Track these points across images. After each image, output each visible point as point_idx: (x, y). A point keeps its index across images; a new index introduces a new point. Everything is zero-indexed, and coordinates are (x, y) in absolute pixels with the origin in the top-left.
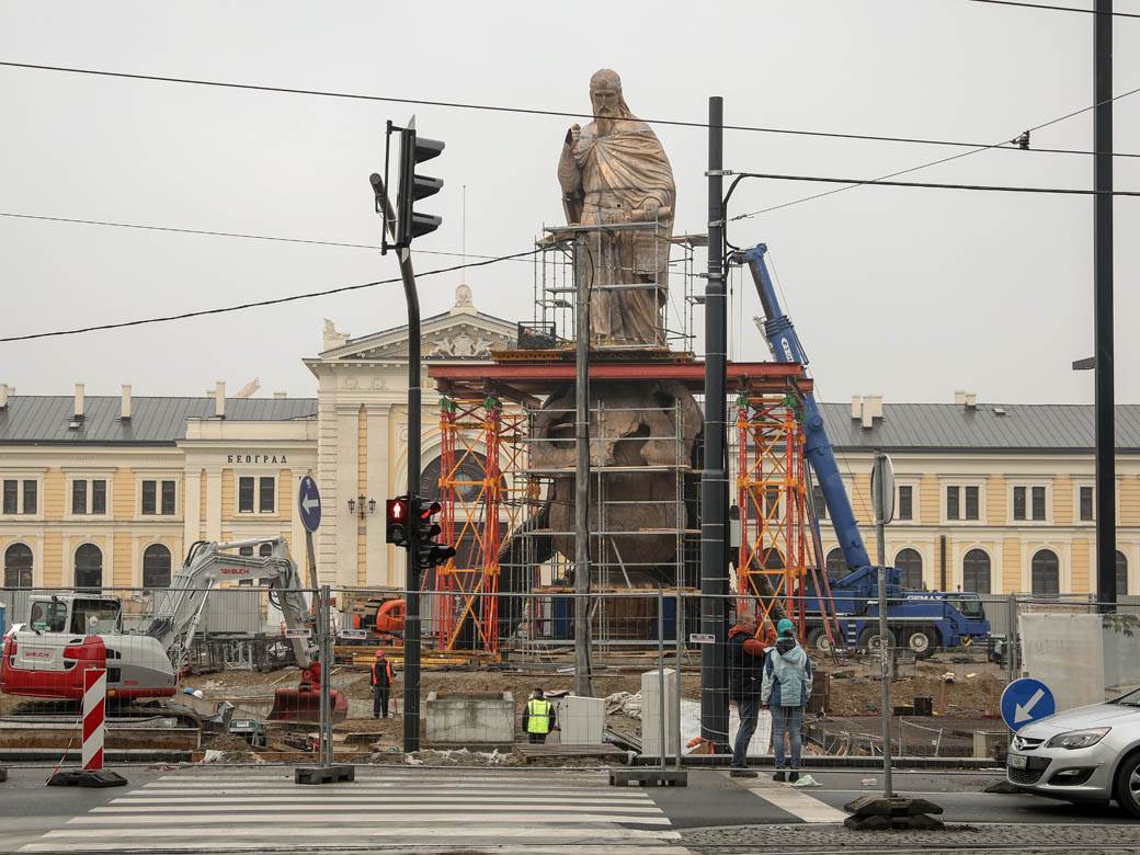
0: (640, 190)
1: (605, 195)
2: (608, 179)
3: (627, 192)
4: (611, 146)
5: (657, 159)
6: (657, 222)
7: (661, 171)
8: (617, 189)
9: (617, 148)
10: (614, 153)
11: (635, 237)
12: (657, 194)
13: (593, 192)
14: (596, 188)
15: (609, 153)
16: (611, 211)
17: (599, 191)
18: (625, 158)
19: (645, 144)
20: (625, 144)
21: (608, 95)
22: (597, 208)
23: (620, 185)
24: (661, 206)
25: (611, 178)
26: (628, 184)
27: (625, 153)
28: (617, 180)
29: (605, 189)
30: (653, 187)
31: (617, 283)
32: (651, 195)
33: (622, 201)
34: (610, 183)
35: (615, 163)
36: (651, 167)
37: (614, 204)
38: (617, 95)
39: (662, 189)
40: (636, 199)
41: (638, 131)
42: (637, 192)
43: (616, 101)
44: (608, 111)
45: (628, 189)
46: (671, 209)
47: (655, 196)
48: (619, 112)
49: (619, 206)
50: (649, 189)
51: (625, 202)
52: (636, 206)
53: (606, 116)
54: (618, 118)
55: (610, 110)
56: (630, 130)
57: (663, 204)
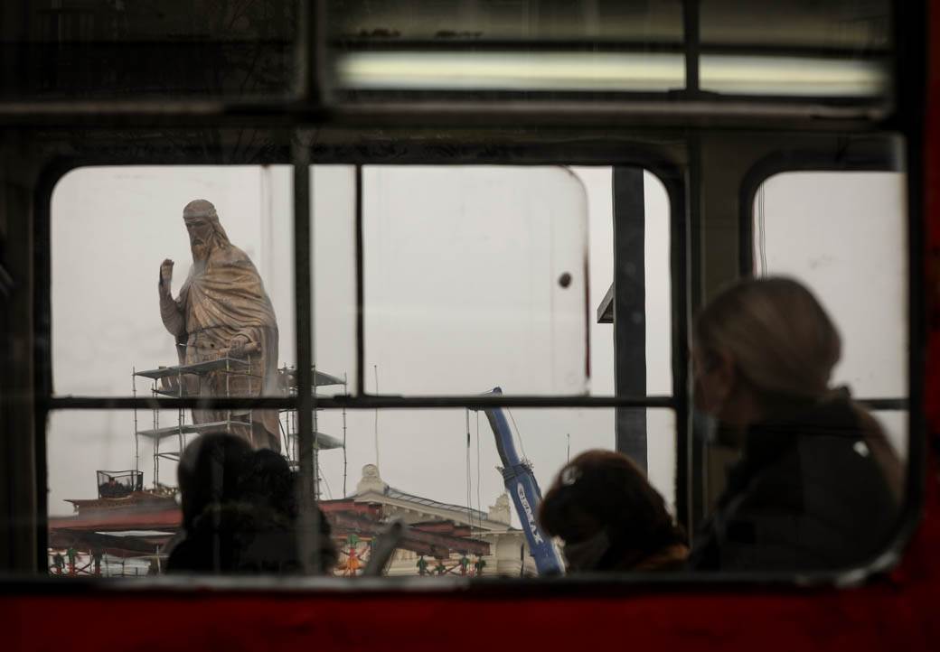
0: (230, 328)
1: (199, 335)
2: (200, 319)
3: (217, 331)
5: (252, 294)
6: (227, 359)
7: (257, 308)
8: (208, 328)
9: (210, 285)
10: (207, 292)
12: (247, 331)
13: (191, 333)
14: (192, 330)
15: (203, 293)
16: (207, 352)
17: (195, 332)
18: (218, 296)
19: (239, 278)
20: (218, 280)
21: (198, 224)
22: (194, 349)
23: (211, 324)
24: (249, 341)
25: (204, 319)
26: (218, 322)
27: (218, 290)
28: (208, 321)
29: (200, 330)
30: (246, 324)
32: (241, 332)
33: (214, 340)
34: (203, 323)
35: (207, 302)
36: (245, 303)
37: (207, 343)
38: (210, 224)
39: (253, 326)
40: (227, 338)
41: (231, 262)
42: (229, 331)
43: (211, 230)
44: (201, 243)
45: (218, 327)
46: (259, 345)
47: (245, 333)
48: (215, 242)
49: (213, 346)
50: (241, 327)
51: (218, 342)
52: (227, 345)
53: (199, 247)
54: (214, 250)
55: (202, 240)
56: (224, 260)
57: (252, 339)
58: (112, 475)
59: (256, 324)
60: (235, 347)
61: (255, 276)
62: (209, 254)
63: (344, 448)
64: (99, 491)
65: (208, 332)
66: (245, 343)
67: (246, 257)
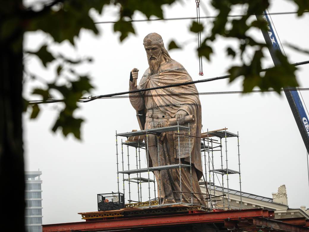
0: (175, 106)
1: (155, 110)
2: (156, 101)
3: (168, 108)
4: (158, 80)
6: (178, 126)
8: (161, 106)
9: (160, 81)
10: (159, 84)
11: (174, 135)
12: (185, 108)
13: (149, 109)
14: (150, 107)
15: (157, 85)
16: (159, 120)
17: (152, 109)
19: (178, 77)
20: (165, 78)
21: (153, 49)
22: (151, 119)
23: (163, 104)
24: (187, 114)
25: (158, 100)
26: (168, 103)
27: (166, 84)
28: (161, 101)
29: (155, 107)
30: (184, 103)
31: (166, 165)
32: (181, 108)
33: (165, 113)
34: (157, 103)
35: (160, 91)
37: (160, 116)
38: (159, 48)
39: (189, 104)
40: (173, 112)
41: (174, 69)
42: (173, 107)
43: (161, 52)
44: (154, 59)
45: (168, 106)
46: (193, 116)
47: (183, 109)
48: (163, 59)
49: (163, 117)
50: (181, 105)
51: (167, 114)
52: (173, 116)
53: (153, 61)
54: (162, 63)
55: (156, 58)
56: (169, 69)
57: (189, 113)
58: (104, 196)
59: (190, 103)
60: (179, 118)
61: (187, 76)
62: (160, 65)
63: (240, 174)
64: (99, 207)
65: (161, 109)
66: (185, 116)
67: (182, 66)
